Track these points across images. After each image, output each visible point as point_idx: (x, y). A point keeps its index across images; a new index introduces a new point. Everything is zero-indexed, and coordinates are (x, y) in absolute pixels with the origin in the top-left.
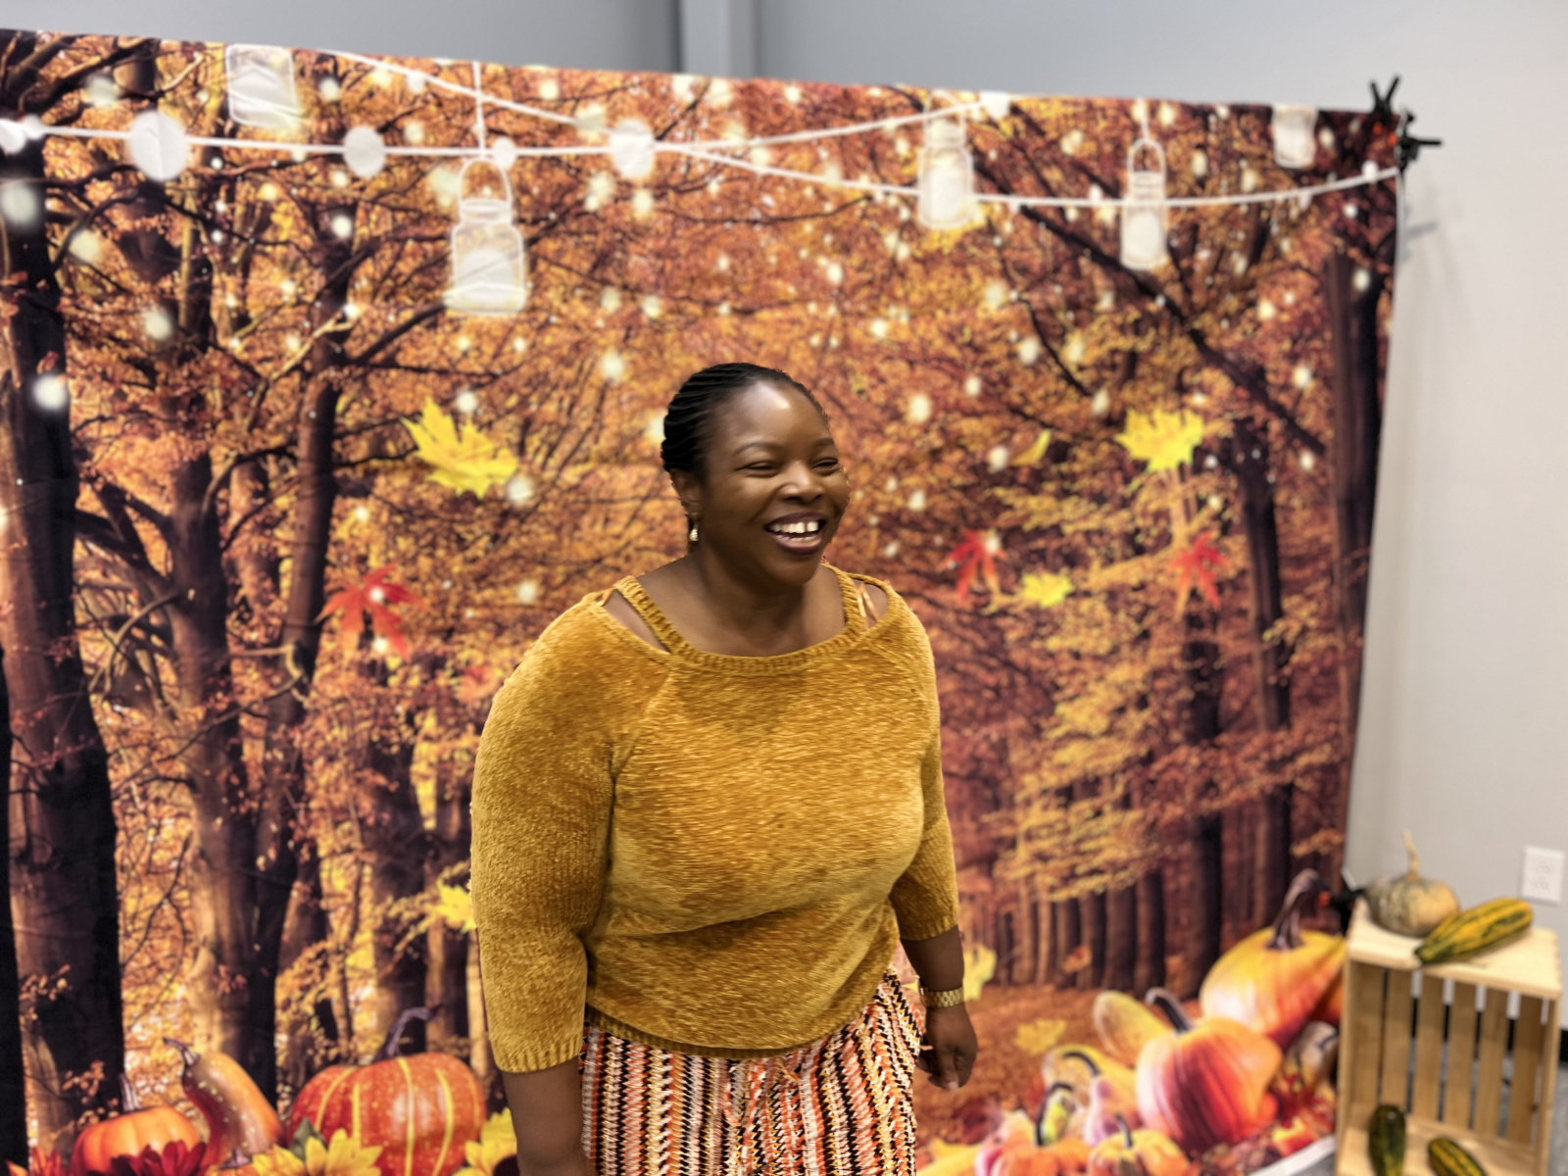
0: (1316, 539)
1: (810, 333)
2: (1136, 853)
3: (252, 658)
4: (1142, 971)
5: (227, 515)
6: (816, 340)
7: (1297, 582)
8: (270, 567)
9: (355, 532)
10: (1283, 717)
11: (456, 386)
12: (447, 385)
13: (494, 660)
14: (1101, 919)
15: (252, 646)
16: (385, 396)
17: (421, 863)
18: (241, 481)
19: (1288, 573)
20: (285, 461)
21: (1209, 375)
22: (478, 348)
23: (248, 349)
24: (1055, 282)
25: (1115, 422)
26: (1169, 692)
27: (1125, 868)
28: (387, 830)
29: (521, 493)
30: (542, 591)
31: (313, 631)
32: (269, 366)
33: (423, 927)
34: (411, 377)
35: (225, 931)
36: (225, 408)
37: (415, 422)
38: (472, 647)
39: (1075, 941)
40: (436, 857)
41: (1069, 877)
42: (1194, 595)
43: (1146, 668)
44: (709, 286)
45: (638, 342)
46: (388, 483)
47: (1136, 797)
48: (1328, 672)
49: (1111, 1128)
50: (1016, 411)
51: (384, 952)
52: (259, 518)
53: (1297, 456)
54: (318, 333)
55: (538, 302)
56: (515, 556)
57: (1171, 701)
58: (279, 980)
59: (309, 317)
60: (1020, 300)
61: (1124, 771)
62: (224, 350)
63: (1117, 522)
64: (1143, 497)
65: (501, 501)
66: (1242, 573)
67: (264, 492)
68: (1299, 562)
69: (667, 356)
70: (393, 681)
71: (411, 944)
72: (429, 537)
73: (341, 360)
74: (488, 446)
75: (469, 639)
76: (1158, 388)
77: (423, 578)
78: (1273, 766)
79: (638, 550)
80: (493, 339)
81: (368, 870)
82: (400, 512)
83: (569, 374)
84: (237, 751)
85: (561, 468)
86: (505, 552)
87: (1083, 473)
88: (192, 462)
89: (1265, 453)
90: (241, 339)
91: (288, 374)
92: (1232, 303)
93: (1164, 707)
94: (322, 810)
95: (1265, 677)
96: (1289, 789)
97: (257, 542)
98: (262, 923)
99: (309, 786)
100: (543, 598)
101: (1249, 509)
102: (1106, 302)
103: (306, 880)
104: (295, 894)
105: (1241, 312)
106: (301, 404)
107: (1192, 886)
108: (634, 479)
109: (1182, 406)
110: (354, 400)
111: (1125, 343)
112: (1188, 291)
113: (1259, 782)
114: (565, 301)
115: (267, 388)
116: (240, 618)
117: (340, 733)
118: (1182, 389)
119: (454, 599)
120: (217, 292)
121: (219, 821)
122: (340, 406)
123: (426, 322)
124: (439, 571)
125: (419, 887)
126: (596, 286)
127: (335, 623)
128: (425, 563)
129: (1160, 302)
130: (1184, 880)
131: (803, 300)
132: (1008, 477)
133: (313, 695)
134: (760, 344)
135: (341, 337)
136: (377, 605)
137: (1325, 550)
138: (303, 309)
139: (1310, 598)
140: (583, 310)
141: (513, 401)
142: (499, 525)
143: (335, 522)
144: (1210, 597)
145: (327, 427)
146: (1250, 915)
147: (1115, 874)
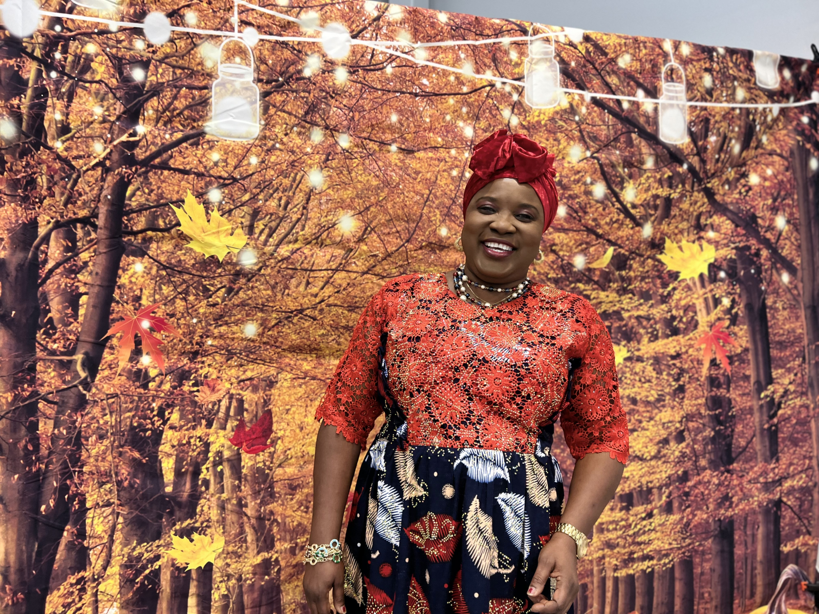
0: (794, 331)
1: (451, 169)
2: (675, 545)
3: (52, 361)
5: (45, 261)
6: (455, 173)
7: (780, 358)
8: (72, 299)
9: (133, 280)
10: (773, 454)
11: (208, 184)
12: (202, 184)
13: (225, 376)
14: (649, 592)
15: (53, 353)
16: (159, 188)
17: (161, 517)
18: (57, 238)
19: (774, 353)
20: (88, 227)
21: (716, 219)
22: (225, 161)
23: (66, 149)
24: (616, 148)
25: (657, 245)
26: (698, 431)
27: (667, 555)
28: (137, 491)
29: (249, 260)
30: (260, 330)
31: (100, 344)
32: (81, 162)
33: (156, 565)
34: (178, 176)
35: (12, 558)
36: (49, 188)
37: (179, 207)
38: (209, 365)
39: (630, 607)
40: (171, 513)
41: (629, 560)
42: (713, 363)
43: (682, 413)
44: (383, 133)
45: (334, 164)
46: (158, 248)
47: (676, 504)
48: (804, 423)
50: (590, 231)
51: (127, 582)
52: (67, 266)
53: (780, 275)
54: (115, 143)
55: (268, 134)
56: (243, 304)
57: (699, 437)
58: (48, 598)
59: (111, 130)
60: (592, 157)
61: (667, 485)
62: (50, 149)
63: (659, 312)
64: (676, 296)
65: (236, 264)
66: (746, 350)
67: (72, 249)
68: (782, 345)
69: (353, 174)
70: (152, 385)
71: (146, 577)
72: (184, 286)
73: (130, 161)
74: (228, 226)
75: (208, 360)
76: (684, 225)
77: (178, 316)
78: (768, 487)
79: (329, 305)
80: (236, 155)
81: (121, 520)
82: (165, 268)
83: (286, 182)
84: (34, 427)
85: (278, 245)
86: (236, 301)
87: (636, 277)
88: (24, 223)
89: (759, 271)
90: (63, 142)
91: (94, 168)
92: (731, 174)
93: (695, 441)
94: (91, 473)
95: (762, 425)
96: (779, 503)
97: (64, 281)
98: (39, 553)
99: (84, 454)
100: (261, 335)
101: (749, 307)
102: (650, 163)
103: (75, 524)
104: (65, 533)
105: (738, 180)
106: (101, 189)
107: (712, 570)
108: (328, 257)
109: (700, 238)
110: (138, 189)
111: (663, 192)
112: (703, 162)
113: (759, 498)
114: (286, 135)
115: (79, 176)
116: (45, 333)
117: (111, 419)
118: (699, 227)
119: (199, 331)
120: (49, 109)
121: (16, 476)
122: (128, 193)
123: (192, 141)
124: (190, 311)
125: (158, 536)
126: (308, 125)
127: (115, 341)
128: (180, 304)
129: (685, 166)
130: (707, 566)
131: (447, 147)
132: (586, 276)
133: (94, 390)
134: (417, 173)
135: (132, 145)
136: (146, 331)
137: (799, 339)
138: (107, 125)
139: (789, 370)
140: (298, 141)
141: (247, 197)
142: (233, 282)
143: (120, 272)
144: (724, 364)
145: (118, 207)
146: (753, 595)
147: (660, 560)
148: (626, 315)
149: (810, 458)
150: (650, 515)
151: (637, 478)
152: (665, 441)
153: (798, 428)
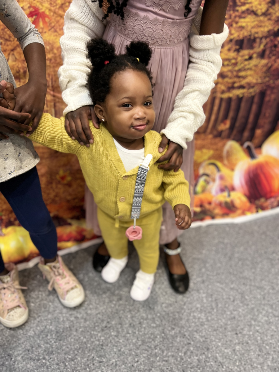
2: (260, 81)
4: (246, 134)
14: (238, 109)
39: (226, 117)
41: (231, 88)
47: (267, 52)
49: (222, 190)
107: (274, 100)
130: (273, 97)
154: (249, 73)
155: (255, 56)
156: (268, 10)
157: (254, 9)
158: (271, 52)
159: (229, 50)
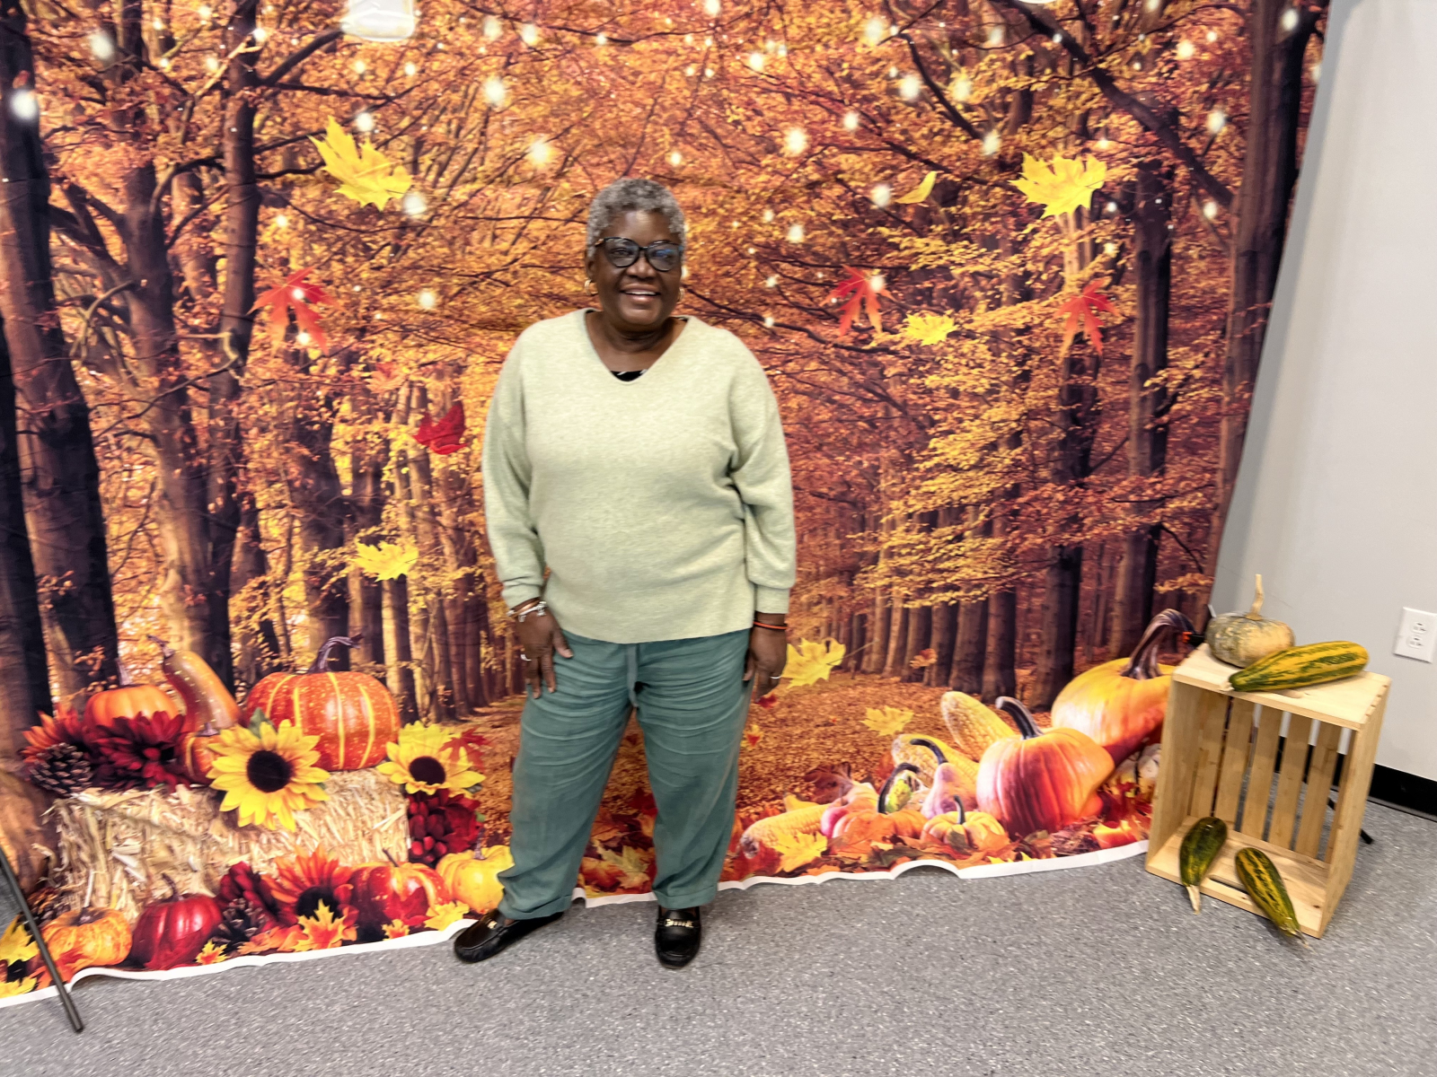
0: (1213, 290)
1: (686, 65)
2: (991, 574)
3: (196, 340)
4: (990, 677)
5: (170, 217)
6: (691, 71)
7: (1185, 331)
8: (208, 264)
9: (277, 237)
10: (1157, 463)
11: (355, 106)
12: (347, 106)
13: (401, 359)
14: (952, 628)
15: (195, 330)
16: (293, 115)
17: (341, 522)
18: (180, 186)
19: (1176, 323)
20: (215, 171)
21: (1115, 120)
22: (373, 72)
23: (176, 68)
24: (940, 18)
25: (1009, 165)
26: (1043, 432)
27: (978, 586)
28: (311, 493)
29: (416, 208)
30: (440, 300)
31: (248, 320)
32: (194, 84)
33: (343, 573)
34: (315, 97)
35: (187, 557)
36: (162, 122)
37: (321, 139)
38: (382, 345)
39: (924, 643)
40: (353, 519)
41: (927, 589)
42: (1079, 340)
43: (1022, 408)
44: (586, 18)
45: (517, 69)
46: (303, 195)
47: (998, 525)
48: (1211, 423)
49: (947, 807)
50: (897, 148)
51: (313, 590)
52: (197, 221)
53: (1201, 206)
54: (231, 56)
55: (426, 29)
56: (414, 267)
57: (1043, 441)
58: (231, 601)
59: (224, 39)
60: (901, 35)
61: (988, 502)
62: (154, 68)
63: (1006, 265)
64: (1036, 242)
65: (400, 214)
66: (1130, 320)
67: (199, 199)
68: (1192, 313)
69: (545, 83)
70: (313, 369)
71: (333, 585)
72: (339, 245)
73: (253, 80)
74: (385, 164)
75: (379, 338)
76: (1059, 132)
77: (337, 282)
78: (1140, 507)
79: (524, 266)
80: (387, 63)
81: (297, 523)
82: (314, 221)
83: (456, 98)
84: (186, 417)
85: (451, 186)
86: (405, 262)
87: (974, 215)
88: (139, 168)
89: (1168, 201)
90: (170, 58)
91: (209, 92)
92: (1145, 44)
93: (1035, 446)
94: (257, 470)
95: (1141, 423)
96: (1157, 530)
97: (196, 241)
98: (215, 554)
99: (247, 450)
100: (441, 306)
101: (1144, 257)
102: (995, 38)
103: (248, 525)
104: (239, 535)
105: (1158, 53)
106: (223, 120)
107: (1045, 607)
108: (518, 200)
109: (1087, 150)
110: (267, 118)
111: (1018, 82)
112: (1090, 28)
113: (1124, 520)
114: (451, 29)
115: (194, 105)
116: (183, 306)
117: (272, 410)
118: (1085, 134)
119: (365, 302)
120: (146, 16)
121: (178, 471)
122: (256, 124)
123: (326, 46)
124: (350, 276)
125: (340, 542)
126: (479, 14)
127: (264, 316)
128: (337, 268)
129: (1058, 39)
130: (1037, 602)
131: (679, 32)
132: (893, 215)
133: (247, 375)
134: (636, 74)
135: (251, 58)
136: (299, 303)
137: (1220, 302)
138: (218, 32)
139: (1197, 349)
140: (468, 38)
141: (405, 122)
142: (399, 237)
143: (260, 228)
144: (1094, 342)
145: (247, 144)
146: (1105, 642)
147: (969, 591)
148: (956, 271)
149: (1213, 471)
150: (959, 538)
151: (946, 492)
152: (993, 446)
153: (1201, 430)
154: (961, 562)
155: (967, 533)
156: (982, 459)
157: (953, 463)
158: (1005, 525)
159: (908, 531)
